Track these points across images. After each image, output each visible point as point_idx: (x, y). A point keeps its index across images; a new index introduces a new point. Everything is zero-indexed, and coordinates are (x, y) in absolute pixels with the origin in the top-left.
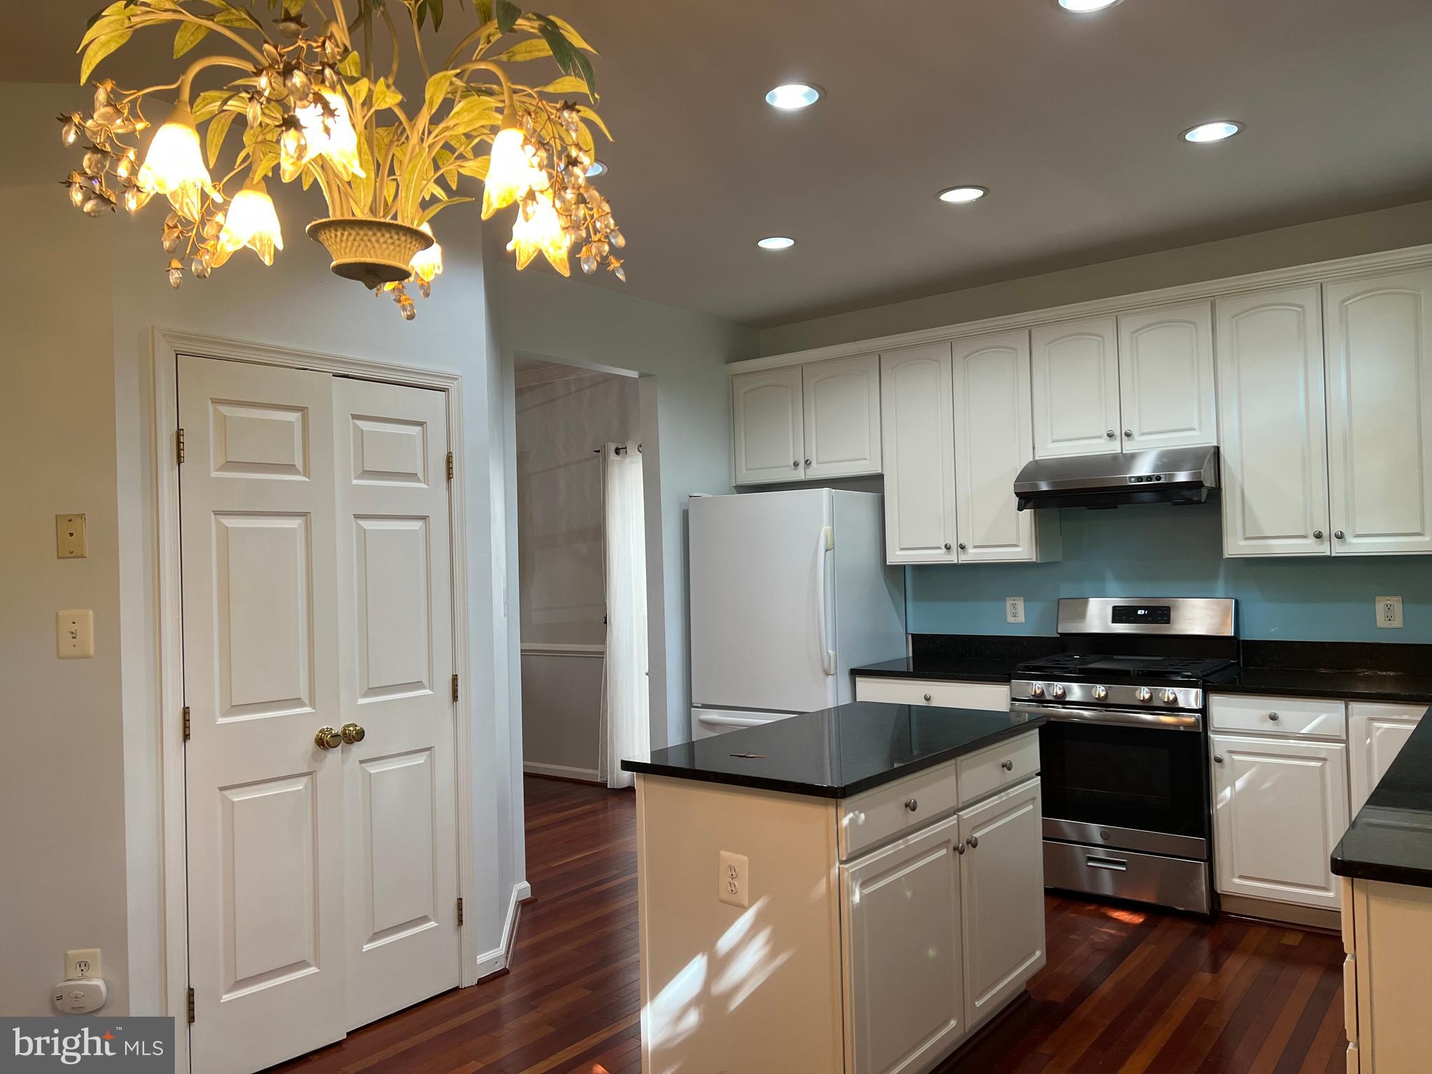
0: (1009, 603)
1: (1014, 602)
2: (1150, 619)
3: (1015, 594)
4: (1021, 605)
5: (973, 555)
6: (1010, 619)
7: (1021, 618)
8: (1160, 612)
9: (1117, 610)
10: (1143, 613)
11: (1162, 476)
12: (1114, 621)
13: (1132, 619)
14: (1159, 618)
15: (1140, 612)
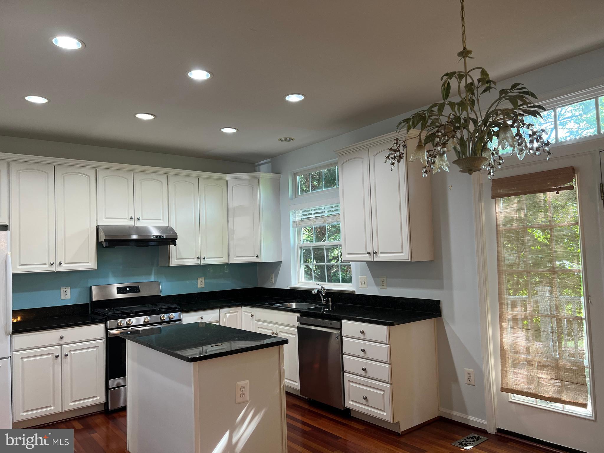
0: (62, 290)
1: (65, 289)
2: (132, 291)
3: (66, 286)
4: (69, 290)
5: (65, 267)
6: (63, 298)
7: (69, 296)
8: (135, 288)
9: (119, 289)
10: (129, 289)
11: (164, 236)
12: (118, 293)
13: (125, 292)
14: (136, 291)
15: (127, 289)
